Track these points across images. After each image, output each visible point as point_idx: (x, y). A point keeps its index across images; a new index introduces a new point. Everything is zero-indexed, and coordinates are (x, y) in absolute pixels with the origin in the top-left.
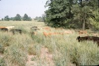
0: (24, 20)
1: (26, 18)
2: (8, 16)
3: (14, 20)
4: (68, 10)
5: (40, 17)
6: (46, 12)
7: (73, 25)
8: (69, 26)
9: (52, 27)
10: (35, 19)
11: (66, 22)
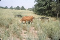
0: (22, 10)
1: (23, 8)
2: (12, 7)
3: (15, 9)
4: (48, 5)
5: (31, 8)
6: (35, 5)
7: (51, 14)
8: (49, 15)
9: (38, 14)
10: (28, 9)
11: (47, 12)
